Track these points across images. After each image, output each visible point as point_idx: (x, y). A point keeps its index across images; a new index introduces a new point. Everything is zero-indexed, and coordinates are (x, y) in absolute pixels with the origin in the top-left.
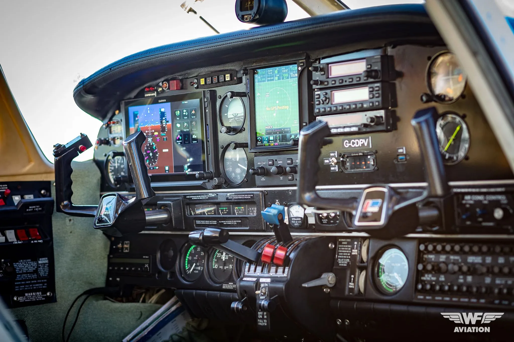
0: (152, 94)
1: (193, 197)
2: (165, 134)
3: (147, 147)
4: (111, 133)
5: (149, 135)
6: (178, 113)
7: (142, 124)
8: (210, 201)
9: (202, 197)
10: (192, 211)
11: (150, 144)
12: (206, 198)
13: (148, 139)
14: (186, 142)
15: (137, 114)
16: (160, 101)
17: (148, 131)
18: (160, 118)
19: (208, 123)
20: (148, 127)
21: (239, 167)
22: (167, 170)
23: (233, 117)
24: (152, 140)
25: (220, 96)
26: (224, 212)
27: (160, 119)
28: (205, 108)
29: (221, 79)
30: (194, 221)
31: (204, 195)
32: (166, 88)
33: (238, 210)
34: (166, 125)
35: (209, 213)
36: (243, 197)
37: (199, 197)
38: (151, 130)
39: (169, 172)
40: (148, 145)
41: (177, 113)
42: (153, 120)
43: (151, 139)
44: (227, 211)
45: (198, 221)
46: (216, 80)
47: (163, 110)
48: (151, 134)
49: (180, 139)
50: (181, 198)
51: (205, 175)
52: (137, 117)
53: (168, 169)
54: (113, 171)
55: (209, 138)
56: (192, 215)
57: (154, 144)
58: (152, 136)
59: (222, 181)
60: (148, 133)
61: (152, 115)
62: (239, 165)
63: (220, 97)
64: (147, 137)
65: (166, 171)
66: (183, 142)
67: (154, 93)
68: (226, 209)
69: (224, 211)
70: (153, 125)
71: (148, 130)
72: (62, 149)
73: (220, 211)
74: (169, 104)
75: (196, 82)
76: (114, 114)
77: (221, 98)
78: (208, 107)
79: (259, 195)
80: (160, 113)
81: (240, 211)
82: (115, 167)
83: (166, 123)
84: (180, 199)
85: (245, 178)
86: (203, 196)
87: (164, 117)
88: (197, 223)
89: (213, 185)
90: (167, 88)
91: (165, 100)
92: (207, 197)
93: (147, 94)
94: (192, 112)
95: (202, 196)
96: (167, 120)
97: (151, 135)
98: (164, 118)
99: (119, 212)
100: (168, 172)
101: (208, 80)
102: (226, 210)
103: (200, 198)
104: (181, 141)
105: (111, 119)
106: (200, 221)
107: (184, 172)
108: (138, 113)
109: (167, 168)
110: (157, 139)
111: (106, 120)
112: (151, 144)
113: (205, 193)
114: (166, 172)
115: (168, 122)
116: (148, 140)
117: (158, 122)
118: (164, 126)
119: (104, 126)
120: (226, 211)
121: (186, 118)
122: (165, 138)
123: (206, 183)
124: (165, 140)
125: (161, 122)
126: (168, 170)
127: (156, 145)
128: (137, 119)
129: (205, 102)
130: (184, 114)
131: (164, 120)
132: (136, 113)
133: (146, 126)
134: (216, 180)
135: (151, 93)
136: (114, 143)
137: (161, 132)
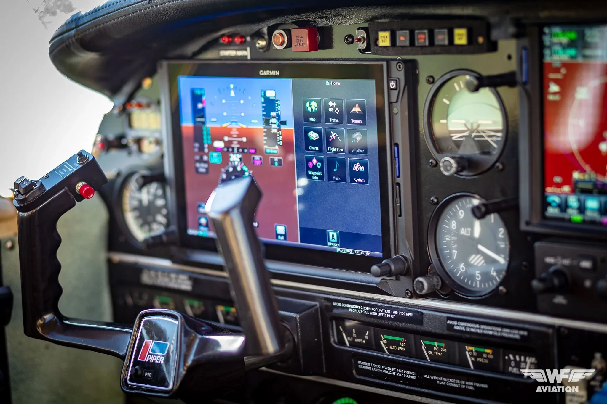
0: (240, 53)
1: (351, 306)
2: (275, 152)
3: (227, 172)
4: (130, 125)
5: (233, 148)
6: (313, 107)
7: (214, 120)
8: (398, 324)
9: (377, 312)
10: (344, 335)
11: (235, 168)
12: (389, 316)
13: (231, 155)
14: (334, 178)
15: (201, 96)
16: (262, 73)
17: (231, 139)
18: (263, 111)
19: (399, 139)
20: (231, 129)
21: (479, 252)
22: (281, 235)
23: (465, 129)
24: (240, 159)
25: (432, 77)
26: (433, 351)
27: (264, 115)
28: (390, 103)
29: (441, 38)
30: (353, 361)
31: (382, 307)
32: (282, 44)
33: (475, 354)
34: (279, 130)
35: (390, 347)
36: (498, 332)
37: (369, 311)
38: (239, 136)
39: (285, 239)
40: (231, 169)
41: (310, 106)
42: (243, 114)
43: (239, 156)
44: (445, 350)
45: (365, 363)
46: (425, 39)
47: (270, 94)
48: (238, 146)
49: (319, 167)
50: (317, 303)
51: (393, 267)
52: (202, 102)
53: (283, 233)
54: (134, 209)
55: (399, 177)
56: (344, 344)
57: (245, 168)
58: (241, 150)
59: (436, 284)
60: (230, 142)
61: (242, 102)
62: (480, 247)
63: (431, 80)
64: (228, 151)
65: (277, 235)
66: (326, 177)
67: (246, 50)
68: (442, 347)
69: (436, 349)
70: (244, 126)
71: (230, 136)
72: (37, 194)
73: (423, 347)
74: (288, 82)
75: (364, 38)
76: (139, 86)
77: (433, 82)
78: (399, 103)
79: (545, 334)
80: (263, 100)
81: (482, 357)
82: (140, 201)
83: (279, 126)
84: (316, 305)
85: (501, 284)
86: (380, 310)
87: (274, 111)
88: (360, 366)
89: (408, 290)
90: (285, 45)
91: (278, 73)
92: (391, 314)
93: (226, 50)
94: (354, 110)
95: (376, 309)
96: (282, 119)
97: (238, 149)
98: (273, 114)
99: (189, 362)
100: (282, 238)
101: (402, 38)
102: (440, 347)
103: (371, 313)
104: (320, 173)
105: (131, 97)
106: (369, 364)
107: (326, 245)
108: (203, 92)
109: (281, 229)
110: (254, 158)
111: (121, 99)
112: (239, 169)
113: (384, 302)
114: (277, 238)
115: (284, 123)
116: (231, 159)
117: (256, 121)
118: (274, 131)
119: (116, 112)
120: (440, 349)
121: (335, 120)
122: (276, 159)
123: (389, 282)
124: (276, 164)
125: (267, 122)
126: (285, 235)
127: (251, 172)
128: (200, 106)
129: (389, 89)
130: (331, 110)
131: (274, 117)
132: (198, 92)
133: (224, 125)
134: (422, 283)
135: (236, 50)
136: (140, 150)
137: (265, 144)
